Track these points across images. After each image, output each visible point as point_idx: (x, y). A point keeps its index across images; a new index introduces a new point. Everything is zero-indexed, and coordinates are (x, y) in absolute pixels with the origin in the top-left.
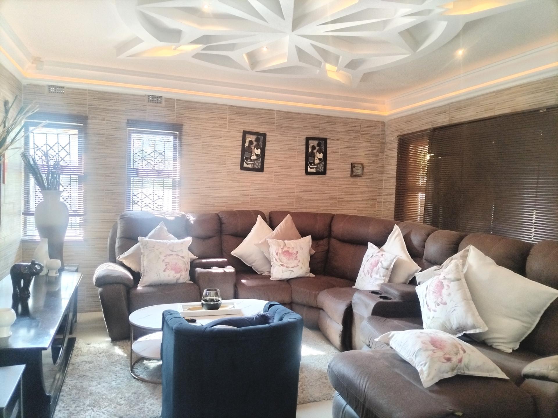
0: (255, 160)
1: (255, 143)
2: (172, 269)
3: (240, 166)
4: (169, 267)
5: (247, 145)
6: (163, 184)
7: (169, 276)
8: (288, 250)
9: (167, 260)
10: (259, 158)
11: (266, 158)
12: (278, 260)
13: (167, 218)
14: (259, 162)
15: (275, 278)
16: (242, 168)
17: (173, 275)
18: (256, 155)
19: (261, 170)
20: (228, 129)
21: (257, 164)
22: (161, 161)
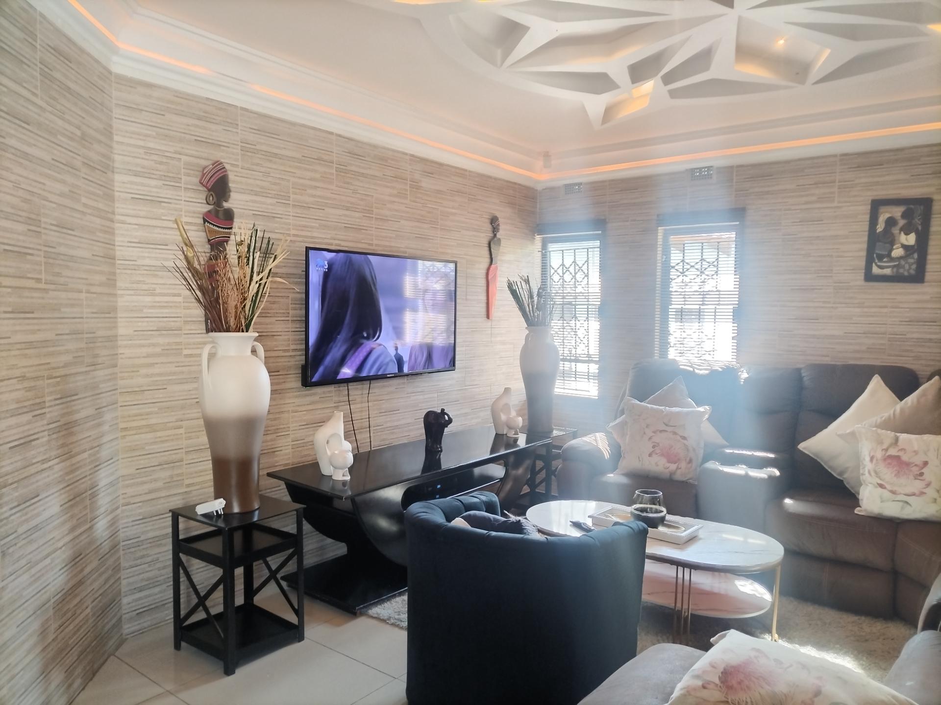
0: (901, 258)
1: (902, 222)
2: (662, 455)
3: (863, 274)
4: (658, 451)
5: (880, 228)
6: (714, 314)
7: (658, 465)
8: (900, 454)
9: (657, 439)
10: (912, 254)
11: (931, 250)
12: (873, 474)
13: (697, 371)
14: (911, 261)
15: (865, 510)
16: (869, 277)
17: (664, 465)
18: (905, 247)
19: (918, 277)
20: (839, 202)
21: (907, 267)
22: (713, 275)
